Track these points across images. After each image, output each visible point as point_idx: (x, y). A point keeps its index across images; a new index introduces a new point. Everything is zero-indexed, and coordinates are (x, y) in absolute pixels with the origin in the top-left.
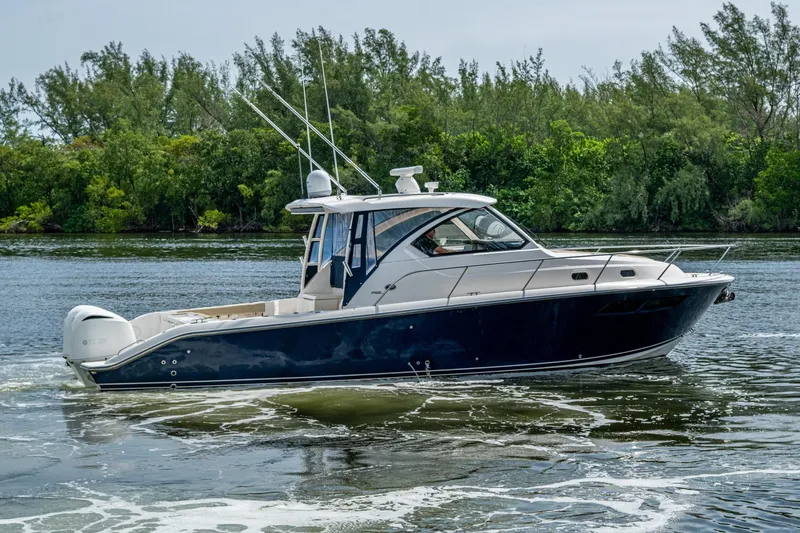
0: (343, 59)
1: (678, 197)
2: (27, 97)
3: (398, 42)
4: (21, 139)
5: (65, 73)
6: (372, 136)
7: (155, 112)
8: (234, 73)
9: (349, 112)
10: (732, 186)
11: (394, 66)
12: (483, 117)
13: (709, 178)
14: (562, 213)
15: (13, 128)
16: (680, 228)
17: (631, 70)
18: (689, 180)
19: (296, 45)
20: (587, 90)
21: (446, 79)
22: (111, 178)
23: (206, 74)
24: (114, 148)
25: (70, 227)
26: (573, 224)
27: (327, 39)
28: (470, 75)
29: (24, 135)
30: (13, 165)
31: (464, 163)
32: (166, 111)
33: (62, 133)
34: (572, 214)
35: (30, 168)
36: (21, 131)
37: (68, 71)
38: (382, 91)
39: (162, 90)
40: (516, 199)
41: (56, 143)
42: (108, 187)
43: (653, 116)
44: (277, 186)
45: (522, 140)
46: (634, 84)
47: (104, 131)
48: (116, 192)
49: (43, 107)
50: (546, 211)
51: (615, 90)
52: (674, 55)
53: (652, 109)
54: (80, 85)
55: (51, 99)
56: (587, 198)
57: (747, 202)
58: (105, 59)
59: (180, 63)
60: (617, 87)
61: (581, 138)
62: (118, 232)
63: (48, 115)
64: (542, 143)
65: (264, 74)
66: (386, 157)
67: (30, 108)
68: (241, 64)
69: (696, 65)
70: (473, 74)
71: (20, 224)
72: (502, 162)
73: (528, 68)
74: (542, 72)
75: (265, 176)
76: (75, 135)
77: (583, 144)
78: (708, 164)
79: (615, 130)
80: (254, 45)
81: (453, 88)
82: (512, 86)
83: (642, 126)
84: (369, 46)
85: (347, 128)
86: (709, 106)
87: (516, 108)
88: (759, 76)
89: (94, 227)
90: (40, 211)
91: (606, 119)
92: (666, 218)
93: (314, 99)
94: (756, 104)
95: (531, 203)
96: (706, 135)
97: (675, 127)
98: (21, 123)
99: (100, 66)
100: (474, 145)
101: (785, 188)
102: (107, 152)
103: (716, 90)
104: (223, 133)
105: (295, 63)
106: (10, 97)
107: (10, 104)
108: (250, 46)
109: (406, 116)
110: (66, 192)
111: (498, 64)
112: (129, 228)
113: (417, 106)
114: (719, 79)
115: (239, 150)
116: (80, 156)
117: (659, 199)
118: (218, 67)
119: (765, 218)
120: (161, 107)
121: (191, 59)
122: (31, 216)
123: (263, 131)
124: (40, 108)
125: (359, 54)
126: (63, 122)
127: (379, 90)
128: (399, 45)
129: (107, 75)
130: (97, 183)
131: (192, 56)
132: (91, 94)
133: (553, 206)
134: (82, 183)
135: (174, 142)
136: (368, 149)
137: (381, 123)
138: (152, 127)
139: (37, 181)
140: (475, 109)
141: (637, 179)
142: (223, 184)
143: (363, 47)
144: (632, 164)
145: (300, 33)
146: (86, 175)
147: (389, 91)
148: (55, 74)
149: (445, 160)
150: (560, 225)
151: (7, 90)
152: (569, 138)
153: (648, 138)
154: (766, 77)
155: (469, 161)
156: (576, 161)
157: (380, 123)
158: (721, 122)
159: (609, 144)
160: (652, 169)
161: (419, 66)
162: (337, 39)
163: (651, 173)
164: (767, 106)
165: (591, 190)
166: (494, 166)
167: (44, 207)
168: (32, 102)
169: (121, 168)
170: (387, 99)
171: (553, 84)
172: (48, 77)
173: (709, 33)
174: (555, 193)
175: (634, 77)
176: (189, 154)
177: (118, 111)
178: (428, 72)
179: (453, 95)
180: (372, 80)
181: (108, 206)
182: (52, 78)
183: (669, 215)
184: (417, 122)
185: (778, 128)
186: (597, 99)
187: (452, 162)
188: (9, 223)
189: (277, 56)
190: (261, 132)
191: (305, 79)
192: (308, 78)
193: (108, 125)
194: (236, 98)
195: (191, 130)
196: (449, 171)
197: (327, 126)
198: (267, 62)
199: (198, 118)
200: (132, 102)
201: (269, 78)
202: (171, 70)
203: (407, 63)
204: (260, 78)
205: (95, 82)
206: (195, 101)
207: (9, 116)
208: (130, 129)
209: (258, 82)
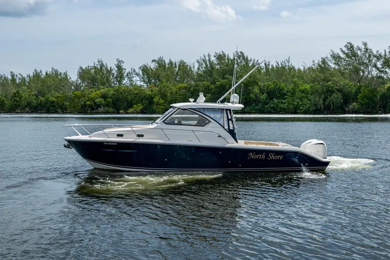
0: (229, 60)
1: (333, 102)
3: (245, 55)
4: (134, 85)
5: (147, 66)
7: (173, 77)
8: (197, 65)
9: (231, 77)
10: (350, 99)
11: (244, 62)
12: (272, 78)
13: (343, 96)
14: (296, 107)
15: (132, 82)
16: (333, 112)
17: (318, 63)
18: (336, 97)
19: (215, 56)
20: (304, 69)
21: (260, 66)
22: (160, 97)
23: (188, 65)
24: (161, 88)
25: (148, 111)
26: (300, 111)
27: (224, 55)
30: (132, 93)
31: (266, 92)
32: (176, 77)
33: (146, 83)
34: (299, 108)
35: (137, 94)
36: (134, 83)
39: (175, 70)
40: (282, 103)
41: (145, 87)
42: (159, 99)
43: (325, 77)
45: (284, 85)
46: (319, 67)
47: (158, 83)
48: (162, 101)
49: (141, 76)
50: (291, 107)
52: (332, 58)
53: (325, 75)
54: (152, 69)
55: (143, 73)
56: (304, 102)
57: (355, 103)
58: (159, 61)
59: (180, 62)
60: (314, 68)
61: (302, 84)
63: (142, 78)
64: (290, 86)
67: (137, 76)
68: (199, 63)
69: (338, 61)
70: (269, 65)
71: (134, 110)
72: (278, 91)
73: (286, 63)
74: (290, 64)
75: (205, 96)
76: (150, 84)
77: (303, 86)
78: (342, 92)
79: (313, 82)
80: (203, 57)
81: (262, 69)
82: (281, 68)
83: (321, 80)
84: (237, 56)
86: (343, 74)
87: (282, 75)
88: (359, 64)
90: (140, 107)
91: (310, 78)
92: (329, 109)
93: (220, 73)
94: (358, 73)
95: (287, 104)
96: (342, 83)
98: (134, 81)
99: (157, 63)
100: (269, 86)
101: (367, 100)
102: (159, 89)
103: (345, 69)
104: (193, 83)
105: (214, 62)
106: (131, 73)
107: (131, 75)
108: (201, 57)
110: (147, 101)
111: (276, 62)
114: (346, 65)
116: (151, 90)
117: (327, 103)
118: (192, 64)
119: (360, 109)
120: (175, 75)
121: (183, 61)
122: (137, 108)
125: (234, 59)
126: (146, 80)
128: (246, 56)
129: (159, 66)
130: (156, 98)
132: (155, 72)
133: (293, 105)
134: (152, 98)
135: (179, 86)
138: (172, 81)
139: (139, 98)
140: (270, 75)
141: (320, 97)
143: (235, 57)
144: (318, 92)
145: (216, 53)
146: (153, 96)
147: (243, 70)
149: (260, 91)
150: (295, 111)
151: (130, 71)
152: (298, 84)
153: (324, 84)
154: (361, 65)
156: (300, 91)
158: (347, 79)
159: (311, 86)
160: (325, 93)
161: (252, 62)
162: (227, 55)
163: (324, 95)
164: (362, 74)
165: (305, 100)
166: (275, 92)
167: (141, 105)
168: (137, 74)
169: (163, 94)
171: (293, 67)
173: (342, 51)
174: (294, 101)
175: (319, 65)
176: (183, 90)
177: (162, 77)
178: (255, 64)
179: (263, 71)
180: (238, 67)
182: (143, 67)
184: (252, 80)
185: (365, 81)
186: (307, 72)
187: (262, 91)
188: (131, 110)
189: (209, 60)
190: (205, 83)
191: (218, 67)
192: (219, 66)
193: (159, 81)
194: (198, 73)
195: (184, 82)
196: (261, 94)
197: (224, 81)
198: (206, 62)
199: (186, 79)
200: (167, 74)
201: (207, 67)
202: (178, 64)
203: (248, 62)
204: (204, 66)
205: (156, 68)
206: (185, 74)
207: (131, 79)
208: (166, 82)
209: (203, 68)
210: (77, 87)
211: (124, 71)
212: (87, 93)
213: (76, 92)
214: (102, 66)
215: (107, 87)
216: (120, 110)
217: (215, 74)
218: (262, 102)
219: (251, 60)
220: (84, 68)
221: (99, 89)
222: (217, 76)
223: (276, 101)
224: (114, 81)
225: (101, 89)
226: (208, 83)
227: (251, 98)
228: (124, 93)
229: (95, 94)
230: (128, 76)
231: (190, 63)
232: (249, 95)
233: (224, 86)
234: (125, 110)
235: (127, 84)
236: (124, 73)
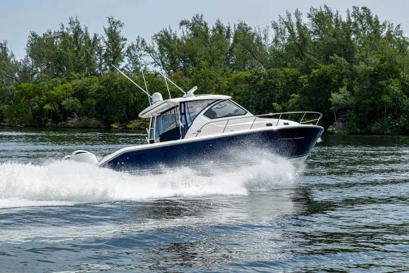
0: (339, 25)
2: (147, 48)
3: (373, 14)
4: (142, 73)
5: (169, 33)
6: (357, 74)
7: (223, 57)
8: (272, 34)
9: (342, 59)
11: (371, 30)
15: (138, 66)
19: (310, 16)
21: (404, 38)
23: (254, 34)
27: (329, 13)
29: (145, 71)
32: (229, 56)
33: (167, 69)
36: (142, 68)
38: (363, 46)
39: (227, 44)
44: (297, 104)
47: (191, 69)
49: (156, 53)
54: (178, 40)
55: (161, 49)
58: (194, 24)
59: (239, 25)
63: (159, 59)
65: (290, 34)
66: (365, 87)
67: (148, 54)
68: (276, 28)
71: (141, 124)
75: (289, 98)
76: (175, 71)
80: (285, 16)
84: (356, 16)
85: (341, 68)
93: (320, 50)
98: (143, 63)
99: (190, 29)
102: (193, 81)
104: (264, 70)
105: (308, 27)
106: (137, 47)
107: (137, 51)
108: (282, 17)
109: (379, 61)
113: (386, 55)
115: (273, 82)
118: (262, 30)
120: (226, 54)
121: (246, 25)
123: (289, 70)
124: (154, 54)
125: (349, 22)
126: (168, 63)
127: (361, 45)
128: (374, 17)
129: (194, 34)
131: (246, 23)
132: (185, 46)
135: (234, 76)
136: (354, 82)
137: (362, 65)
138: (221, 66)
142: (264, 102)
143: (352, 18)
145: (312, 9)
147: (367, 45)
148: (163, 34)
149: (403, 89)
151: (135, 43)
161: (386, 30)
162: (334, 13)
168: (149, 51)
170: (367, 51)
172: (159, 35)
176: (243, 84)
177: (201, 56)
178: (392, 33)
180: (357, 38)
182: (162, 36)
184: (385, 65)
187: (407, 91)
188: (134, 124)
189: (298, 23)
190: (287, 70)
191: (314, 38)
192: (317, 37)
193: (194, 65)
194: (272, 49)
195: (244, 68)
196: (405, 96)
197: (329, 67)
198: (292, 27)
199: (249, 61)
200: (209, 51)
201: (293, 37)
202: (233, 31)
203: (379, 28)
204: (288, 37)
205: (187, 38)
206: (247, 51)
207: (136, 59)
208: (207, 67)
209: (286, 40)
210: (26, 74)
211: (123, 42)
212: (46, 86)
213: (23, 85)
214: (77, 31)
215: (87, 76)
216: (113, 123)
217: (309, 54)
218: (406, 112)
220: (41, 36)
221: (69, 80)
222: (314, 56)
224: (101, 64)
225: (75, 78)
226: (295, 71)
227: (383, 102)
228: (123, 88)
229: (62, 88)
230: (130, 53)
231: (259, 29)
232: (380, 98)
233: (328, 77)
234: (122, 122)
235: (128, 69)
236: (123, 47)
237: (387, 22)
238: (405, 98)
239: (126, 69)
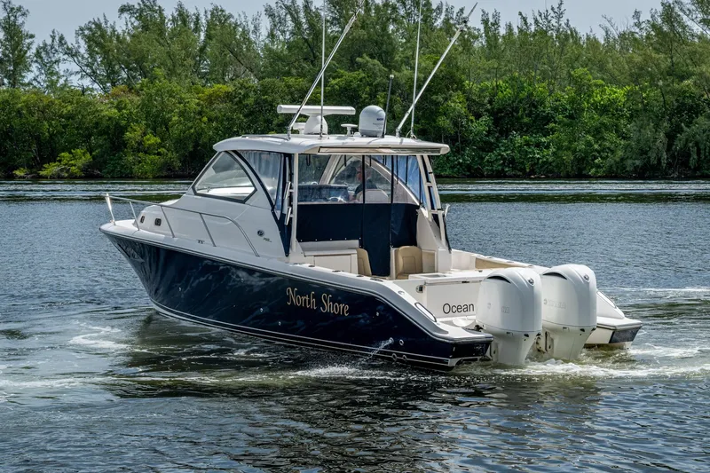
0: (370, 10)
1: (697, 144)
2: (68, 48)
4: (62, 89)
5: (103, 25)
6: (399, 85)
7: (190, 61)
8: (265, 25)
9: (376, 61)
11: (419, 16)
12: (506, 66)
14: (583, 159)
15: (55, 78)
16: (698, 173)
17: (651, 19)
20: (607, 39)
21: (469, 28)
22: (148, 126)
23: (237, 25)
25: (108, 173)
26: (593, 170)
28: (492, 24)
29: (65, 85)
30: (55, 114)
31: (487, 110)
32: (200, 61)
33: (101, 82)
34: (593, 160)
35: (70, 117)
36: (62, 81)
37: (106, 23)
38: (408, 41)
39: (195, 41)
40: (538, 145)
41: (96, 93)
42: (145, 134)
43: (673, 64)
45: (544, 88)
46: (653, 33)
47: (141, 80)
48: (152, 140)
49: (83, 57)
50: (568, 157)
51: (635, 39)
52: (693, 4)
53: (672, 58)
54: (118, 36)
55: (90, 50)
56: (607, 144)
58: (141, 11)
59: (212, 14)
60: (637, 36)
61: (602, 86)
62: (155, 178)
63: (87, 66)
64: (564, 91)
65: (294, 25)
67: (70, 59)
68: (271, 15)
70: (496, 24)
71: (62, 170)
72: (525, 110)
73: (549, 18)
74: (563, 22)
76: (114, 84)
77: (603, 92)
79: (635, 79)
81: (476, 38)
82: (534, 35)
83: (662, 74)
85: (375, 75)
87: (538, 56)
89: (132, 173)
90: (81, 158)
91: (627, 67)
92: (685, 164)
95: (552, 149)
97: (696, 75)
98: (62, 73)
99: (136, 18)
100: (497, 93)
102: (143, 100)
104: (254, 82)
105: (322, 14)
106: (52, 48)
107: (51, 55)
109: (431, 65)
110: (105, 139)
111: (520, 14)
112: (165, 173)
115: (270, 99)
116: (118, 105)
117: (678, 145)
118: (250, 19)
120: (195, 57)
121: (222, 11)
122: (72, 162)
123: (293, 79)
124: (80, 58)
125: (387, 4)
126: (102, 72)
127: (404, 41)
129: (143, 27)
130: (135, 131)
131: (224, 9)
132: (128, 45)
133: (574, 151)
134: (121, 130)
135: (208, 91)
136: (394, 97)
138: (186, 76)
139: (77, 129)
140: (498, 58)
141: (657, 126)
142: (255, 131)
144: (652, 111)
146: (123, 123)
148: (93, 26)
149: (469, 108)
150: (580, 170)
151: (49, 41)
152: (590, 86)
153: (668, 85)
155: (493, 109)
156: (596, 109)
157: (405, 72)
159: (629, 92)
160: (672, 116)
161: (443, 16)
163: (670, 120)
165: (611, 136)
166: (518, 112)
167: (84, 154)
168: (72, 53)
169: (158, 116)
170: (413, 49)
171: (574, 34)
172: (87, 29)
175: (654, 26)
176: (222, 102)
177: (154, 61)
178: (451, 22)
179: (477, 45)
180: (398, 30)
181: (146, 153)
182: (90, 29)
183: (688, 161)
184: (442, 71)
186: (618, 47)
187: (475, 110)
188: (51, 169)
189: (307, 7)
190: (291, 81)
191: (332, 30)
192: (336, 29)
193: (145, 75)
194: (267, 48)
195: (223, 79)
196: (472, 118)
197: (354, 74)
198: (297, 13)
199: (230, 68)
200: (168, 53)
201: (299, 29)
202: (204, 21)
203: (432, 13)
204: (290, 28)
205: (132, 33)
206: (227, 52)
207: (51, 66)
208: (165, 78)
209: (288, 33)
211: (28, 41)
216: (17, 168)
218: (474, 142)
219: (440, 9)
223: (519, 140)
226: (303, 82)
227: (439, 127)
228: (31, 113)
230: (41, 58)
231: (246, 17)
232: (435, 122)
233: (355, 90)
234: (30, 167)
235: (39, 83)
236: (29, 48)
237: (444, 4)
238: (472, 121)
239: (35, 83)
